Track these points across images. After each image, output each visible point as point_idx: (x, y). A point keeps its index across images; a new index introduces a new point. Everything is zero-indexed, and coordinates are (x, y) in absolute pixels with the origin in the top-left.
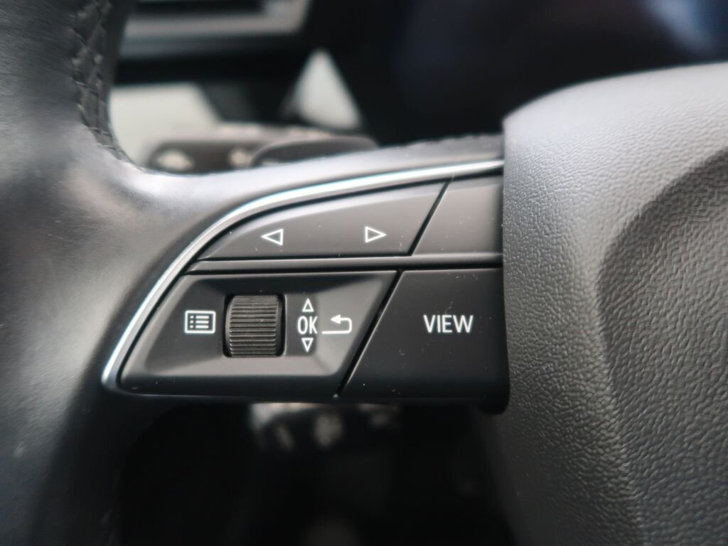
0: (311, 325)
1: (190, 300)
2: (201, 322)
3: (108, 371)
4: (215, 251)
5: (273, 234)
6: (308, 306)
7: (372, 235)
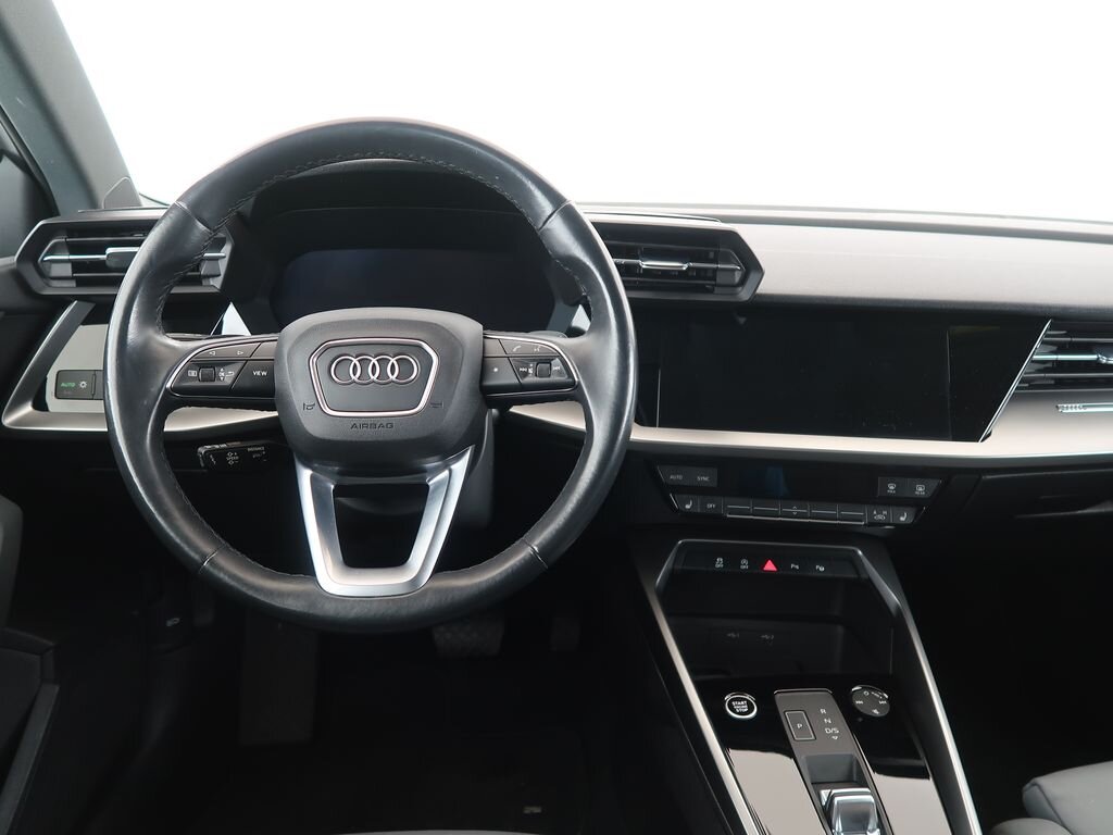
0: (223, 374)
1: (189, 369)
2: (193, 373)
3: (169, 385)
4: (196, 357)
5: (213, 353)
6: (222, 369)
7: (239, 353)
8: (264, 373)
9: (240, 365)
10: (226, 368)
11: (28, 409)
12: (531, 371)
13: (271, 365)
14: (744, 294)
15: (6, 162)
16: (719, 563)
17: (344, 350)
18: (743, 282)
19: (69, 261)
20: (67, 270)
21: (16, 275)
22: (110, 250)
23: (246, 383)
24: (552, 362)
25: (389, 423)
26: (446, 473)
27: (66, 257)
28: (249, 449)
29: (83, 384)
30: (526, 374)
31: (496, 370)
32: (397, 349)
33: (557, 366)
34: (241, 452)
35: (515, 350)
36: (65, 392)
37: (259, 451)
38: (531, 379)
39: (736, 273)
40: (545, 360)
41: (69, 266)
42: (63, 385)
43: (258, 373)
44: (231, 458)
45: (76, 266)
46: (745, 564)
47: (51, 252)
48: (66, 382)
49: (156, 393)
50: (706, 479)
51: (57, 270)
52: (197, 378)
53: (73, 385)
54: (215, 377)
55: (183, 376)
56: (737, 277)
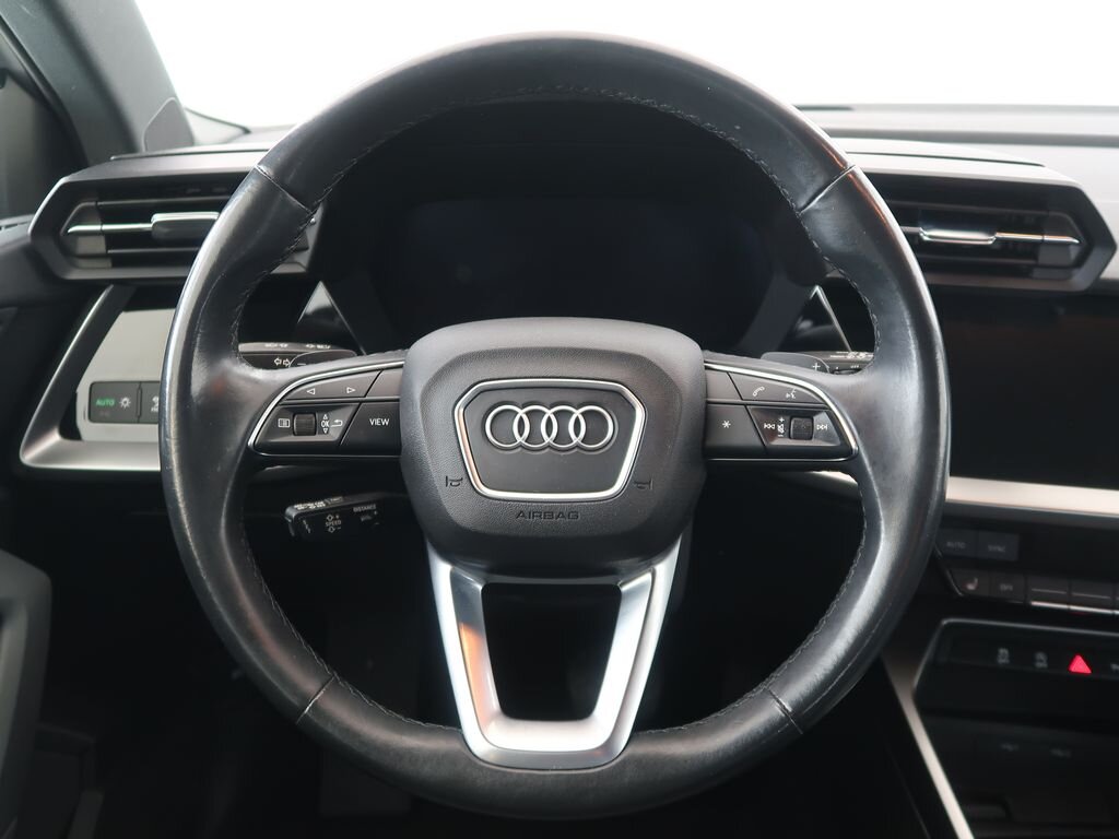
0: (327, 424)
1: (279, 415)
2: (285, 423)
3: (251, 441)
4: (289, 397)
5: (311, 390)
6: (325, 417)
7: (350, 390)
8: (386, 422)
9: (349, 411)
10: (331, 414)
11: (54, 438)
12: (781, 429)
13: (393, 409)
14: (1080, 280)
15: (10, 85)
16: (1003, 655)
17: (504, 396)
18: (1080, 262)
19: (102, 233)
20: (99, 246)
21: (30, 254)
22: (158, 217)
23: (361, 437)
24: (815, 418)
25: (572, 509)
26: (647, 577)
27: (97, 228)
28: (356, 509)
29: (126, 402)
30: (774, 433)
31: (726, 424)
32: (581, 396)
33: (821, 423)
34: (345, 513)
35: (755, 394)
36: (102, 414)
37: (369, 512)
38: (780, 442)
39: (1072, 247)
40: (803, 412)
41: (102, 240)
42: (99, 402)
43: (377, 422)
44: (332, 523)
45: (112, 239)
46: (1041, 662)
47: (78, 221)
48: (103, 398)
49: (234, 454)
50: (1000, 549)
51: (84, 246)
52: (291, 431)
53: (111, 402)
54: (315, 429)
55: (272, 428)
56: (1074, 253)
